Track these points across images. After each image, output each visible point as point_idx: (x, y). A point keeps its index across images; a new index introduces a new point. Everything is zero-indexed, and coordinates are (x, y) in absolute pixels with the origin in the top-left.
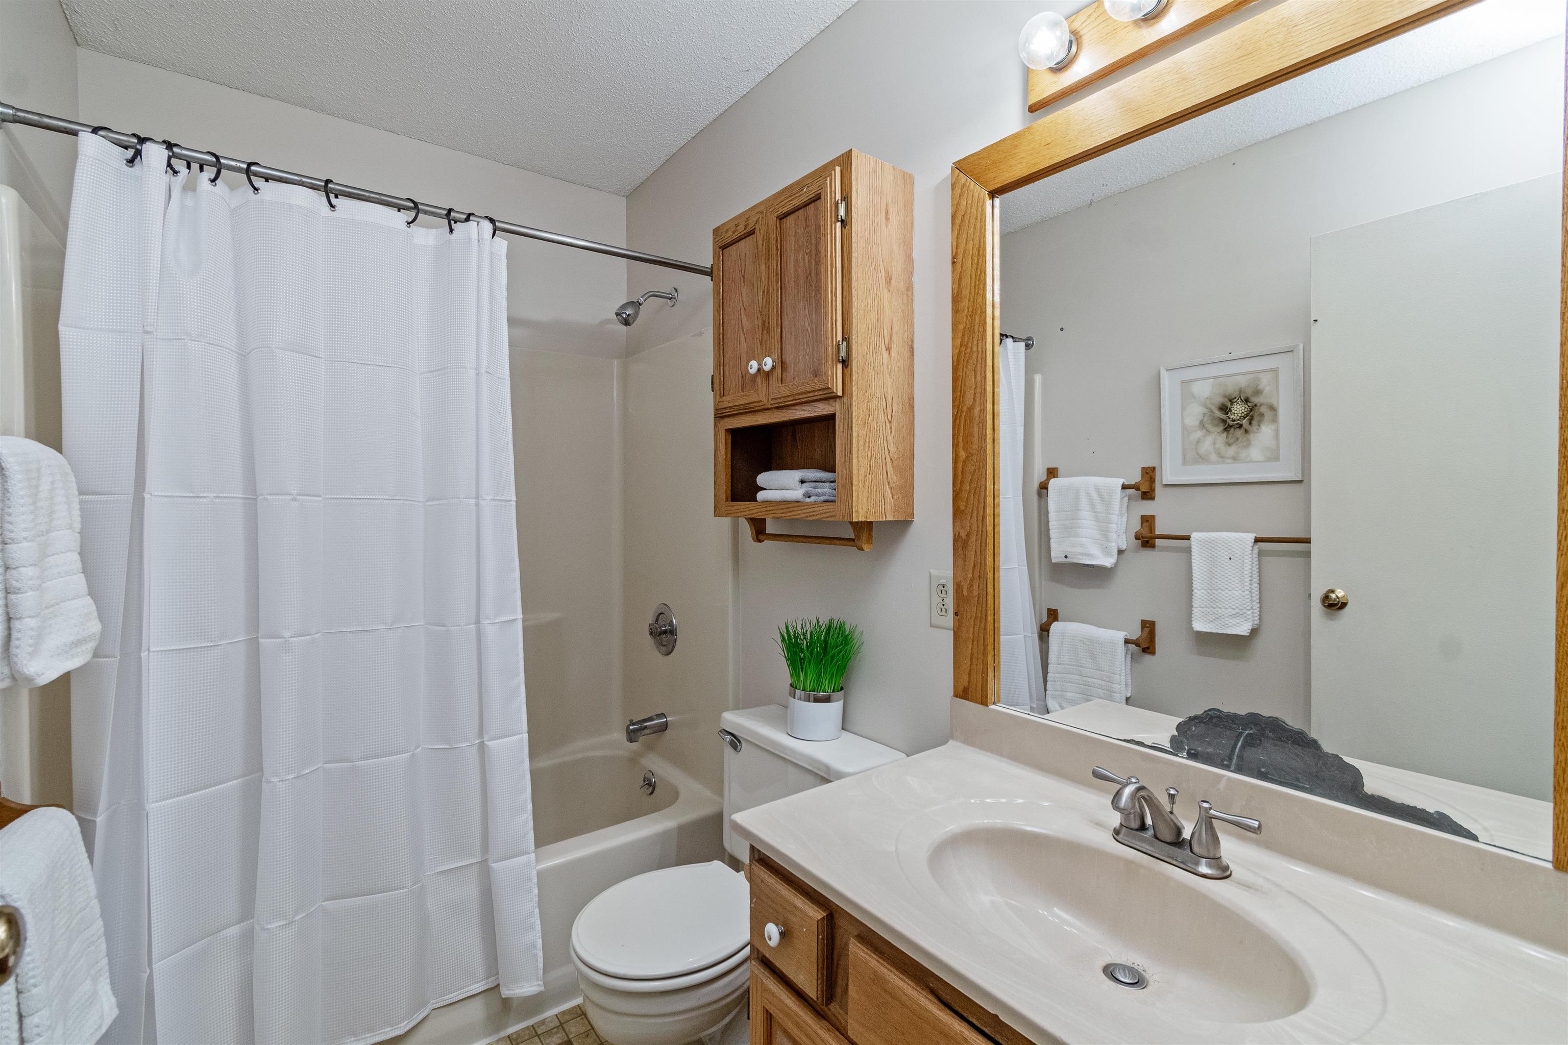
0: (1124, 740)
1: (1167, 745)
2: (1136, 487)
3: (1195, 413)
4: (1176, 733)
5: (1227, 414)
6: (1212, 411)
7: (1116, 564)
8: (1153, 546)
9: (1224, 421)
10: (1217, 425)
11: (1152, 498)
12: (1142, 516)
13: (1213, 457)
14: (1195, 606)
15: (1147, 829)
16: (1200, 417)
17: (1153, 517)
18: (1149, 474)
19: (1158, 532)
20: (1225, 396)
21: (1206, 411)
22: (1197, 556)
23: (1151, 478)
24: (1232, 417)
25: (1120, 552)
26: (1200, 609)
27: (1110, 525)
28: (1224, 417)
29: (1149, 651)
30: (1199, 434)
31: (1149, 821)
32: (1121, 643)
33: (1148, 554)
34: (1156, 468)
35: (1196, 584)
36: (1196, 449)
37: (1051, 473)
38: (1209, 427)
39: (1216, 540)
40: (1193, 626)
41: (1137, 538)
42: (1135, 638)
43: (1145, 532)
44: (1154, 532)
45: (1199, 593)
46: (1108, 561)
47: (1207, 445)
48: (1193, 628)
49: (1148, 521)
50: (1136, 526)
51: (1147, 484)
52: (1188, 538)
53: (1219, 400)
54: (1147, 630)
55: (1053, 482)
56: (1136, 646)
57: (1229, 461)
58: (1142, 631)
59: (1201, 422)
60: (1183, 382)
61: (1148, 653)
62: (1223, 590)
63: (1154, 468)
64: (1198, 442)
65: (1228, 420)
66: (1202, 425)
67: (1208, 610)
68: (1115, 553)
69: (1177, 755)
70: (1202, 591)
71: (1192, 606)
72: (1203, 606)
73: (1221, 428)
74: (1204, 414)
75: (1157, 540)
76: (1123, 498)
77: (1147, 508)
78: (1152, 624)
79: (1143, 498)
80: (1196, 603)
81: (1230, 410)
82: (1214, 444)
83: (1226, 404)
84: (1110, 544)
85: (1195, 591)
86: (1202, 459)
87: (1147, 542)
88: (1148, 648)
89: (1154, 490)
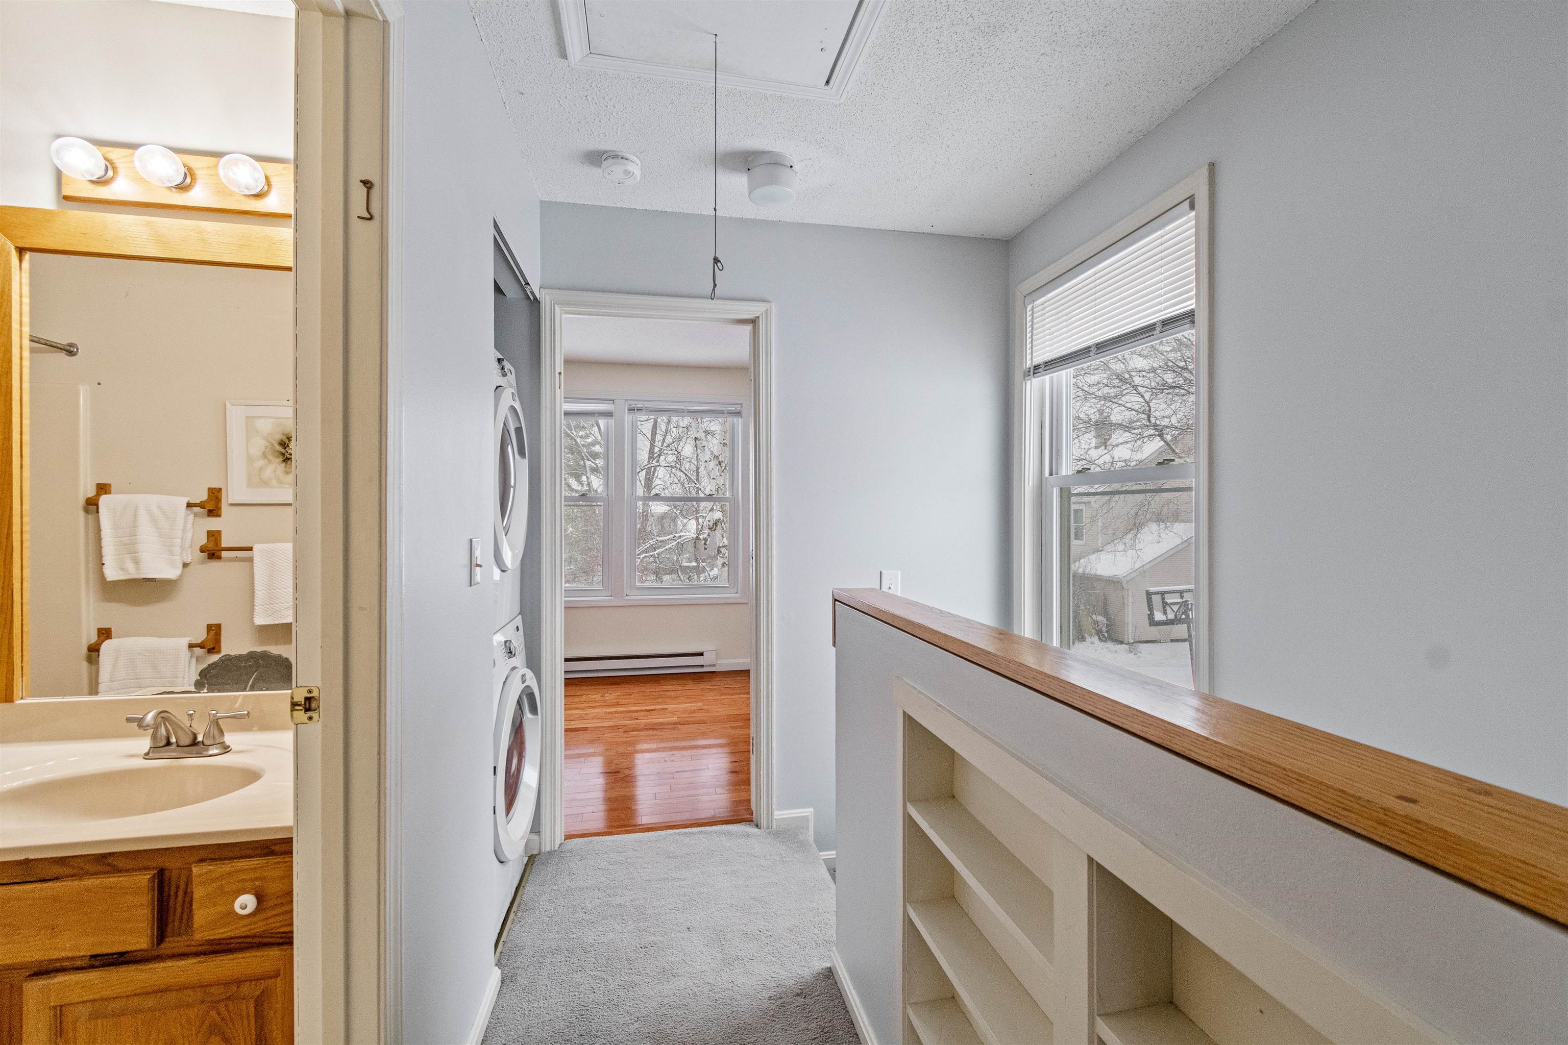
0: (157, 694)
1: (193, 689)
2: (201, 505)
3: (259, 445)
4: (199, 678)
5: (286, 448)
6: (273, 445)
7: (181, 576)
8: (219, 558)
9: (283, 454)
10: (278, 457)
11: (219, 515)
12: (209, 532)
13: (274, 482)
14: (257, 604)
15: (172, 744)
16: (263, 449)
17: (219, 532)
18: (215, 495)
19: (224, 544)
20: (284, 434)
21: (268, 444)
22: (259, 563)
23: (217, 498)
24: (289, 451)
25: (185, 565)
26: (260, 606)
27: (175, 540)
28: (283, 451)
29: (214, 651)
30: (261, 463)
31: (173, 740)
32: (185, 648)
33: (214, 565)
34: (223, 490)
35: (257, 587)
36: (259, 476)
37: (102, 489)
38: (271, 457)
39: (275, 549)
40: (255, 621)
41: (202, 551)
42: (199, 642)
43: (211, 546)
44: (221, 544)
45: (260, 594)
46: (171, 573)
47: (268, 472)
48: (254, 623)
49: (214, 536)
50: (203, 540)
51: (213, 502)
52: (250, 549)
53: (279, 437)
54: (212, 633)
55: (104, 500)
56: (201, 648)
57: (287, 486)
58: (208, 634)
59: (264, 453)
60: (248, 418)
61: (213, 653)
62: (280, 589)
63: (220, 489)
64: (261, 469)
65: (286, 454)
66: (264, 455)
67: (267, 606)
68: (181, 566)
69: (200, 693)
70: (263, 591)
71: (254, 606)
72: (263, 604)
73: (281, 459)
74: (266, 447)
75: (223, 552)
76: (188, 515)
77: (213, 524)
78: (219, 626)
79: (209, 516)
80: (257, 602)
81: (288, 446)
82: (275, 472)
83: (284, 440)
84: (174, 558)
85: (257, 592)
86: (265, 483)
87: (214, 554)
88: (213, 648)
89: (220, 508)
